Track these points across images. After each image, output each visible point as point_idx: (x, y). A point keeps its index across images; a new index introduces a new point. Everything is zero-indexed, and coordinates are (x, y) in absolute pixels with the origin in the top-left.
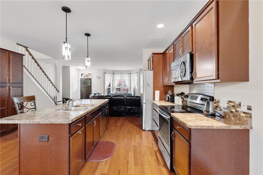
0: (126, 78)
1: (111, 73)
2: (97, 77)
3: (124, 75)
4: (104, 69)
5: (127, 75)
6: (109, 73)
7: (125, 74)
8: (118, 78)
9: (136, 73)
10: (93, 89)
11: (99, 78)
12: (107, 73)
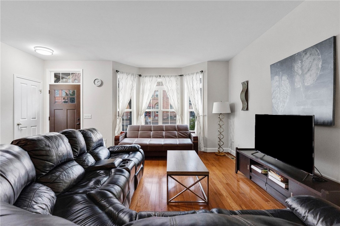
1: (133, 74)
2: (96, 81)
3: (167, 79)
4: (113, 61)
5: (173, 79)
6: (128, 74)
7: (168, 76)
8: (150, 86)
9: (199, 71)
10: (84, 115)
11: (100, 83)
12: (123, 73)
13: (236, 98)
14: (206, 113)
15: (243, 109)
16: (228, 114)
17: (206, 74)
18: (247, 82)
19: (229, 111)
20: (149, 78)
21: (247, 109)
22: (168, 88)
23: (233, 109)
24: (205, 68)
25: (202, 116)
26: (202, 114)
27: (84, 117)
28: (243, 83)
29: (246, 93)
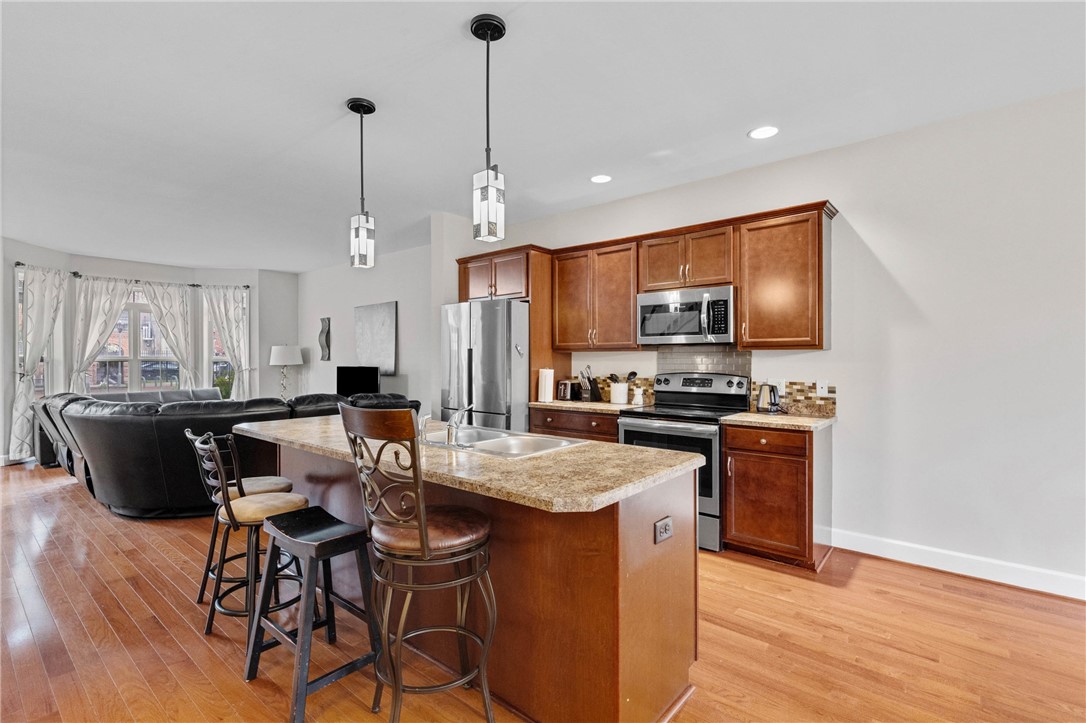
0: (168, 303)
1: (58, 272)
3: (158, 289)
6: (46, 270)
7: (161, 284)
8: (107, 303)
9: (241, 285)
12: (33, 268)
13: (312, 341)
14: (256, 365)
15: (323, 359)
16: (298, 366)
17: (257, 293)
18: (329, 319)
19: (300, 362)
20: (105, 284)
21: (329, 359)
22: (160, 309)
23: (306, 357)
25: (247, 372)
26: (247, 367)
28: (323, 320)
29: (327, 335)
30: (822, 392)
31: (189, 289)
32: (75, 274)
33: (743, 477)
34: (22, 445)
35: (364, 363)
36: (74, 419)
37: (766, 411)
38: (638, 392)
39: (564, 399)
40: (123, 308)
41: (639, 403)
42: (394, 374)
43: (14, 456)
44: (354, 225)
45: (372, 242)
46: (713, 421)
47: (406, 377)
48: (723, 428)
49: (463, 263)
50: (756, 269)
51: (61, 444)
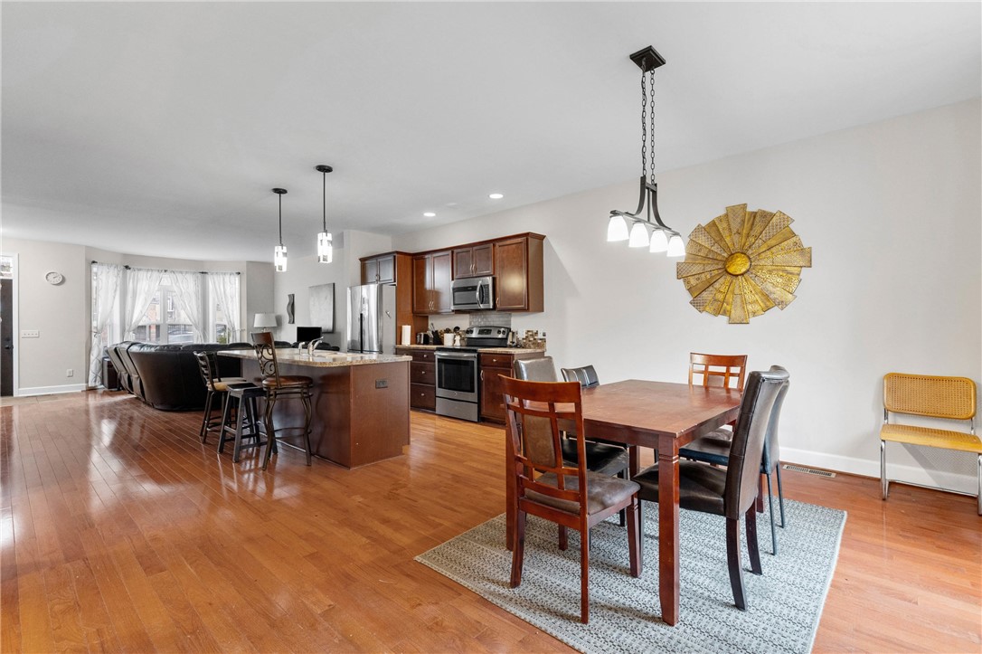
0: (186, 286)
1: (116, 267)
2: (51, 277)
3: (179, 275)
4: (87, 247)
5: (189, 277)
6: (109, 265)
7: (181, 272)
8: (146, 285)
9: (234, 272)
10: (22, 332)
11: (59, 280)
12: (102, 264)
13: (282, 309)
14: (245, 327)
15: (289, 322)
16: (273, 327)
17: (244, 277)
18: (293, 295)
19: (275, 325)
20: (145, 273)
21: (293, 322)
22: (180, 289)
23: (279, 321)
24: (243, 269)
25: (239, 331)
26: (239, 328)
27: (21, 336)
28: (289, 296)
29: (292, 306)
30: (540, 336)
31: (199, 275)
32: (127, 267)
33: (488, 380)
34: (96, 377)
35: (314, 325)
36: (135, 354)
37: (511, 347)
38: (458, 338)
39: (420, 344)
40: (156, 289)
41: (458, 344)
42: (333, 332)
43: (91, 384)
44: (276, 251)
45: (285, 259)
46: (475, 351)
47: (340, 333)
48: (479, 354)
49: (363, 260)
50: (502, 267)
51: (123, 373)
